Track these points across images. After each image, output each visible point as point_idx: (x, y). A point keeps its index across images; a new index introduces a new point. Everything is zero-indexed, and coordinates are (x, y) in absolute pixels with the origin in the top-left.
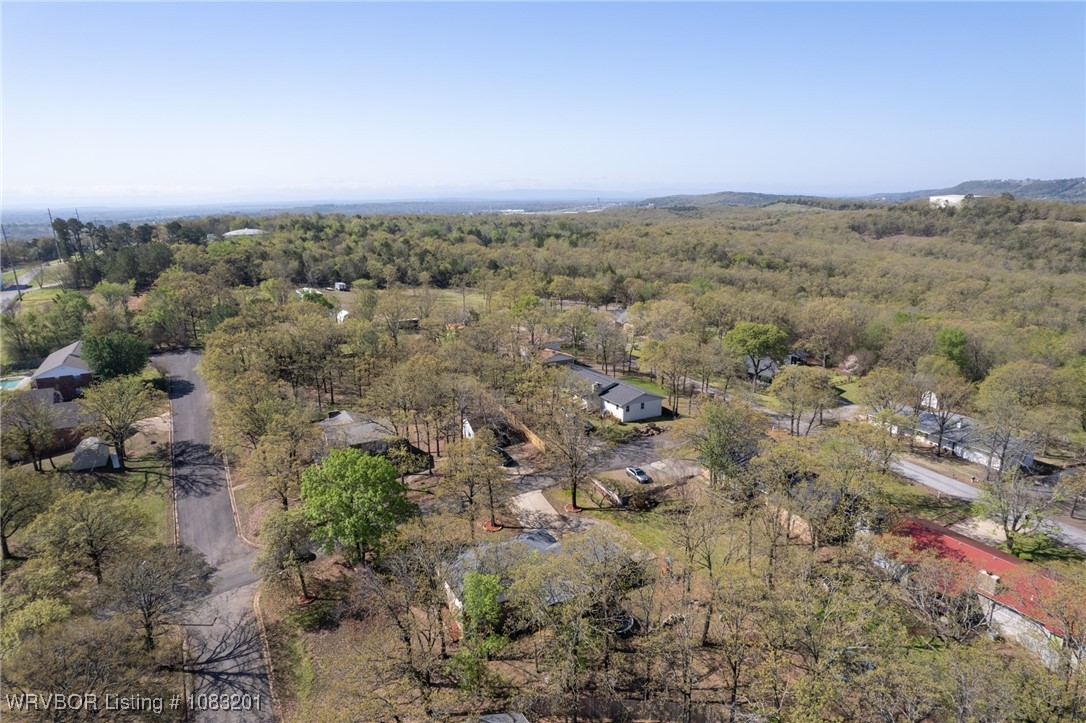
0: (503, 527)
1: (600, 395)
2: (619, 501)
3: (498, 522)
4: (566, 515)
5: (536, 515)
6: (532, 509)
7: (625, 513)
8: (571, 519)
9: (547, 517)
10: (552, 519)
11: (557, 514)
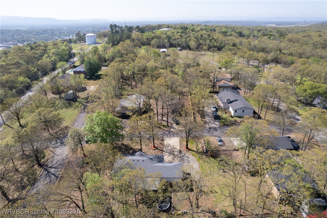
0: (157, 148)
1: (228, 103)
2: (205, 151)
3: (156, 146)
4: (182, 150)
5: (172, 147)
6: (172, 144)
7: (204, 157)
8: (183, 153)
9: (175, 149)
10: (176, 150)
11: (179, 149)
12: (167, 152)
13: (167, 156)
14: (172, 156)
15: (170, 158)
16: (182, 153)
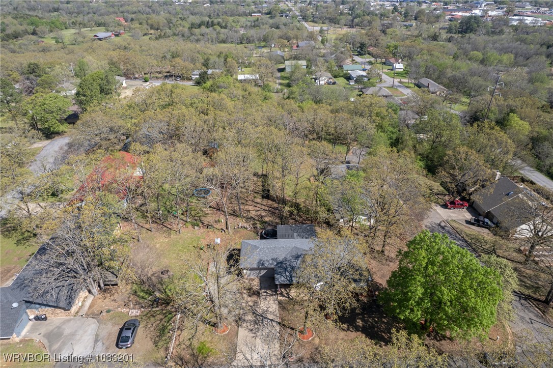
5: (259, 334)
6: (259, 341)
8: (233, 318)
9: (251, 327)
10: (248, 324)
11: (240, 328)
12: (272, 320)
13: (270, 310)
14: (258, 310)
15: (262, 305)
16: (235, 316)
